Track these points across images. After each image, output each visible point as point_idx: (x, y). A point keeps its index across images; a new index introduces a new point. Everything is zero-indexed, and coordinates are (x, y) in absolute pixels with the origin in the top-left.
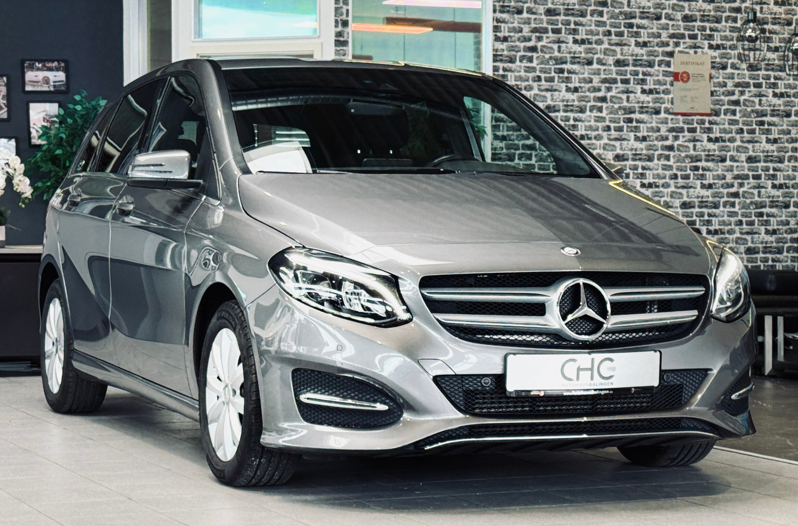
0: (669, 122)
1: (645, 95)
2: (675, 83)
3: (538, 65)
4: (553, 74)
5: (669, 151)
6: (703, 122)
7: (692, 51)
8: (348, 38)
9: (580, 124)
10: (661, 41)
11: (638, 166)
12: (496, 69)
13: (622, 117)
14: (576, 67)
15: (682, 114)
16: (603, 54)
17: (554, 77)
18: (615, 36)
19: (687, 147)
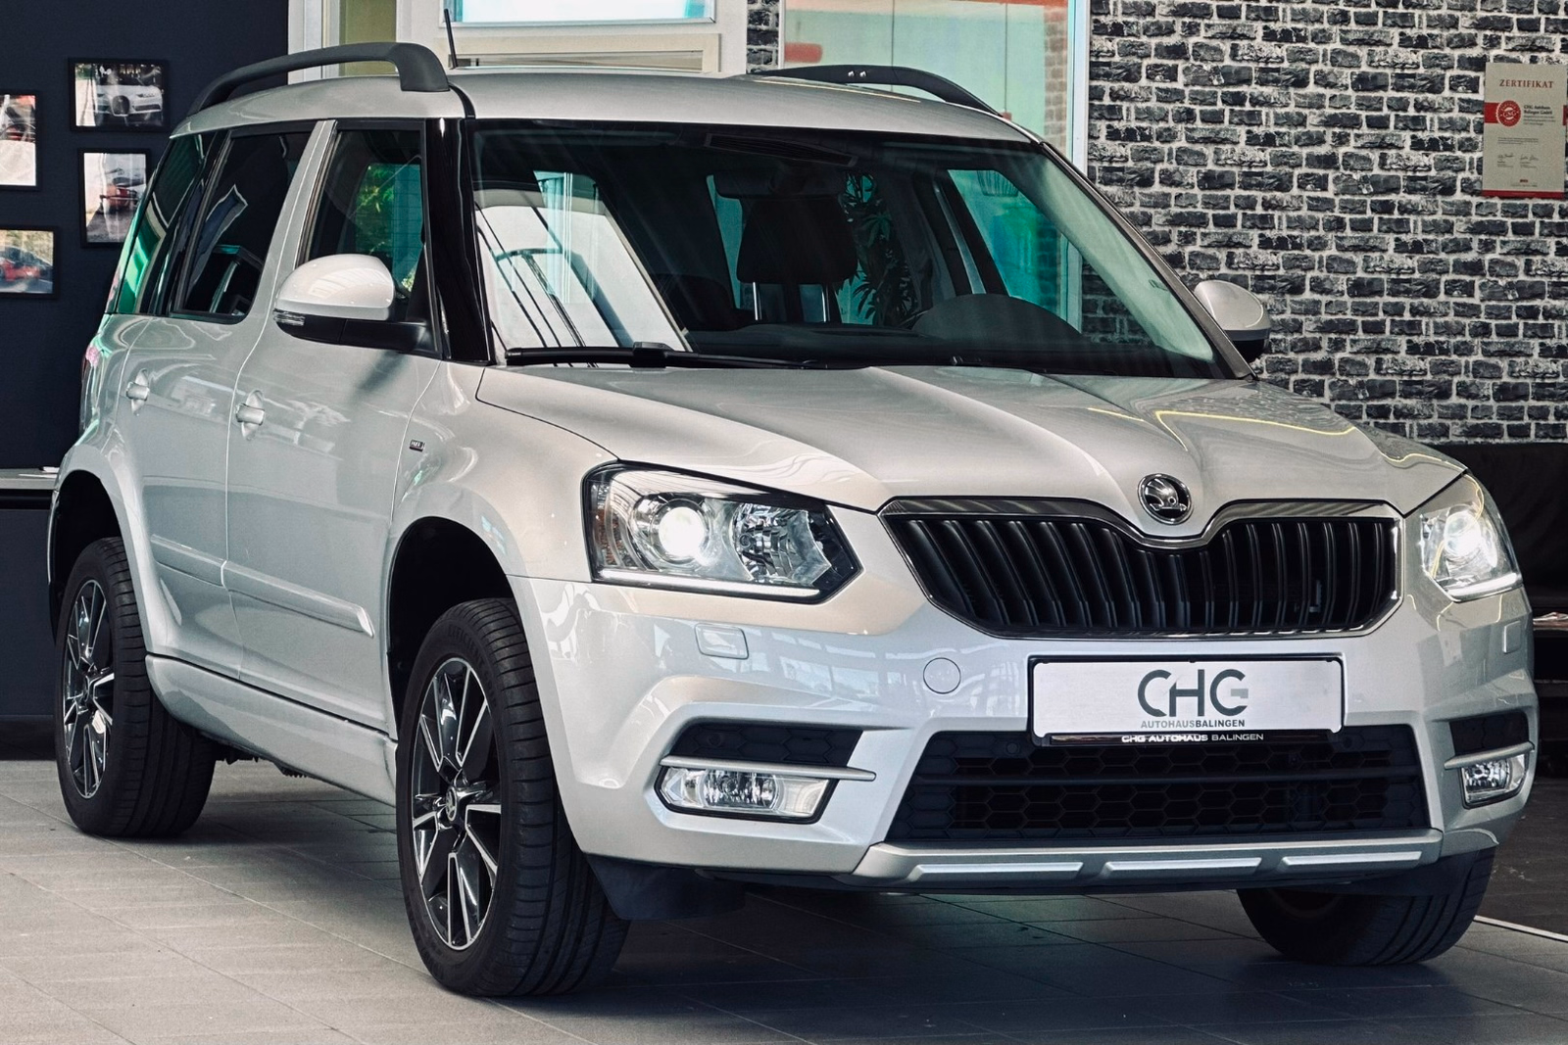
0: (1473, 211)
1: (1421, 152)
2: (1486, 125)
3: (1186, 85)
4: (1220, 105)
5: (1471, 275)
6: (1547, 212)
7: (1525, 58)
8: (777, 25)
9: (1277, 214)
10: (1460, 34)
11: (1404, 308)
12: (1095, 94)
13: (1369, 200)
14: (1267, 90)
15: (1503, 195)
16: (1328, 62)
17: (1222, 112)
18: (1357, 22)
19: (1513, 266)
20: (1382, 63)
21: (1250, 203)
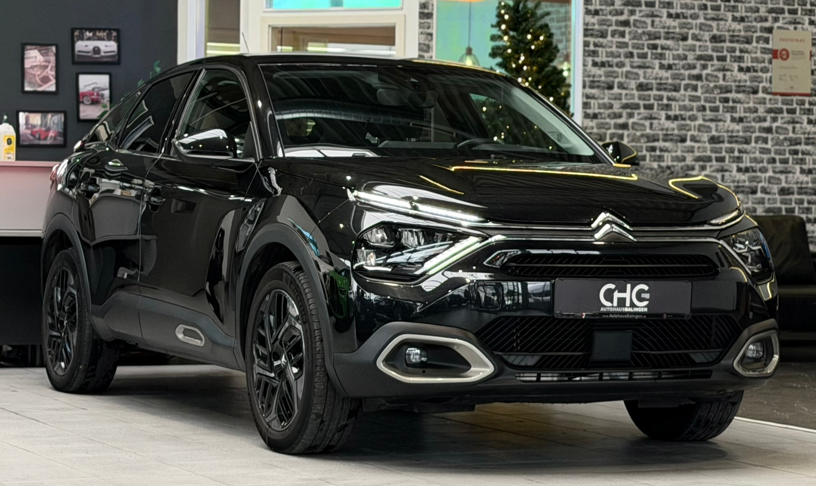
0: (768, 102)
1: (743, 73)
2: (774, 61)
3: (630, 40)
4: (646, 50)
5: (767, 133)
6: (803, 103)
7: (791, 27)
8: (433, 10)
9: (674, 103)
10: (760, 16)
11: (734, 149)
12: (586, 44)
13: (718, 96)
14: (669, 43)
15: (782, 95)
16: (698, 29)
17: (647, 53)
18: (712, 9)
19: (786, 129)
20: (724, 30)
21: (661, 98)
